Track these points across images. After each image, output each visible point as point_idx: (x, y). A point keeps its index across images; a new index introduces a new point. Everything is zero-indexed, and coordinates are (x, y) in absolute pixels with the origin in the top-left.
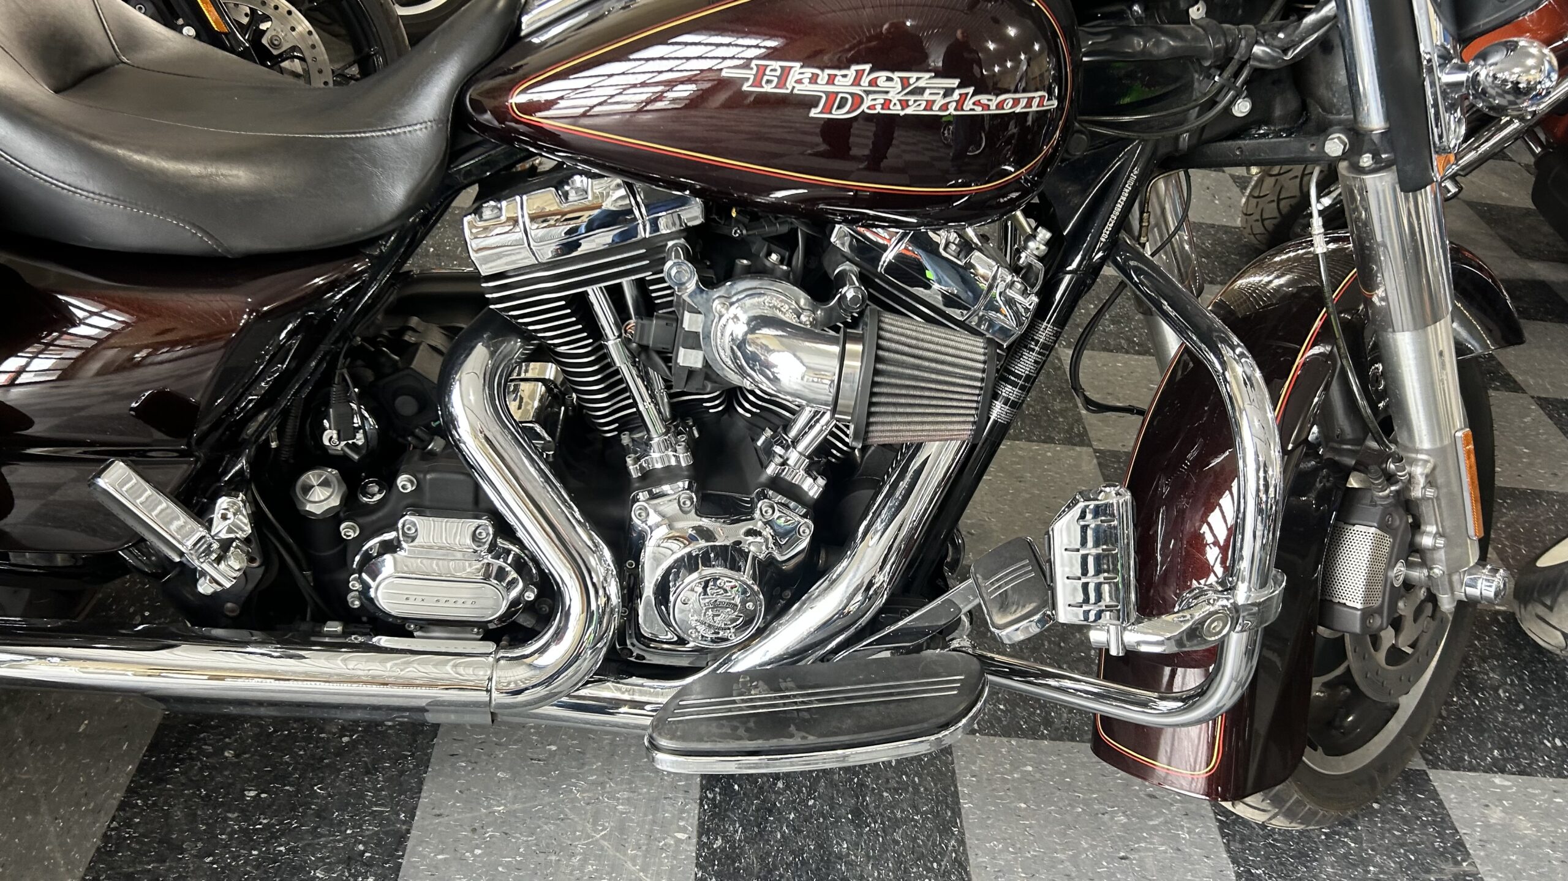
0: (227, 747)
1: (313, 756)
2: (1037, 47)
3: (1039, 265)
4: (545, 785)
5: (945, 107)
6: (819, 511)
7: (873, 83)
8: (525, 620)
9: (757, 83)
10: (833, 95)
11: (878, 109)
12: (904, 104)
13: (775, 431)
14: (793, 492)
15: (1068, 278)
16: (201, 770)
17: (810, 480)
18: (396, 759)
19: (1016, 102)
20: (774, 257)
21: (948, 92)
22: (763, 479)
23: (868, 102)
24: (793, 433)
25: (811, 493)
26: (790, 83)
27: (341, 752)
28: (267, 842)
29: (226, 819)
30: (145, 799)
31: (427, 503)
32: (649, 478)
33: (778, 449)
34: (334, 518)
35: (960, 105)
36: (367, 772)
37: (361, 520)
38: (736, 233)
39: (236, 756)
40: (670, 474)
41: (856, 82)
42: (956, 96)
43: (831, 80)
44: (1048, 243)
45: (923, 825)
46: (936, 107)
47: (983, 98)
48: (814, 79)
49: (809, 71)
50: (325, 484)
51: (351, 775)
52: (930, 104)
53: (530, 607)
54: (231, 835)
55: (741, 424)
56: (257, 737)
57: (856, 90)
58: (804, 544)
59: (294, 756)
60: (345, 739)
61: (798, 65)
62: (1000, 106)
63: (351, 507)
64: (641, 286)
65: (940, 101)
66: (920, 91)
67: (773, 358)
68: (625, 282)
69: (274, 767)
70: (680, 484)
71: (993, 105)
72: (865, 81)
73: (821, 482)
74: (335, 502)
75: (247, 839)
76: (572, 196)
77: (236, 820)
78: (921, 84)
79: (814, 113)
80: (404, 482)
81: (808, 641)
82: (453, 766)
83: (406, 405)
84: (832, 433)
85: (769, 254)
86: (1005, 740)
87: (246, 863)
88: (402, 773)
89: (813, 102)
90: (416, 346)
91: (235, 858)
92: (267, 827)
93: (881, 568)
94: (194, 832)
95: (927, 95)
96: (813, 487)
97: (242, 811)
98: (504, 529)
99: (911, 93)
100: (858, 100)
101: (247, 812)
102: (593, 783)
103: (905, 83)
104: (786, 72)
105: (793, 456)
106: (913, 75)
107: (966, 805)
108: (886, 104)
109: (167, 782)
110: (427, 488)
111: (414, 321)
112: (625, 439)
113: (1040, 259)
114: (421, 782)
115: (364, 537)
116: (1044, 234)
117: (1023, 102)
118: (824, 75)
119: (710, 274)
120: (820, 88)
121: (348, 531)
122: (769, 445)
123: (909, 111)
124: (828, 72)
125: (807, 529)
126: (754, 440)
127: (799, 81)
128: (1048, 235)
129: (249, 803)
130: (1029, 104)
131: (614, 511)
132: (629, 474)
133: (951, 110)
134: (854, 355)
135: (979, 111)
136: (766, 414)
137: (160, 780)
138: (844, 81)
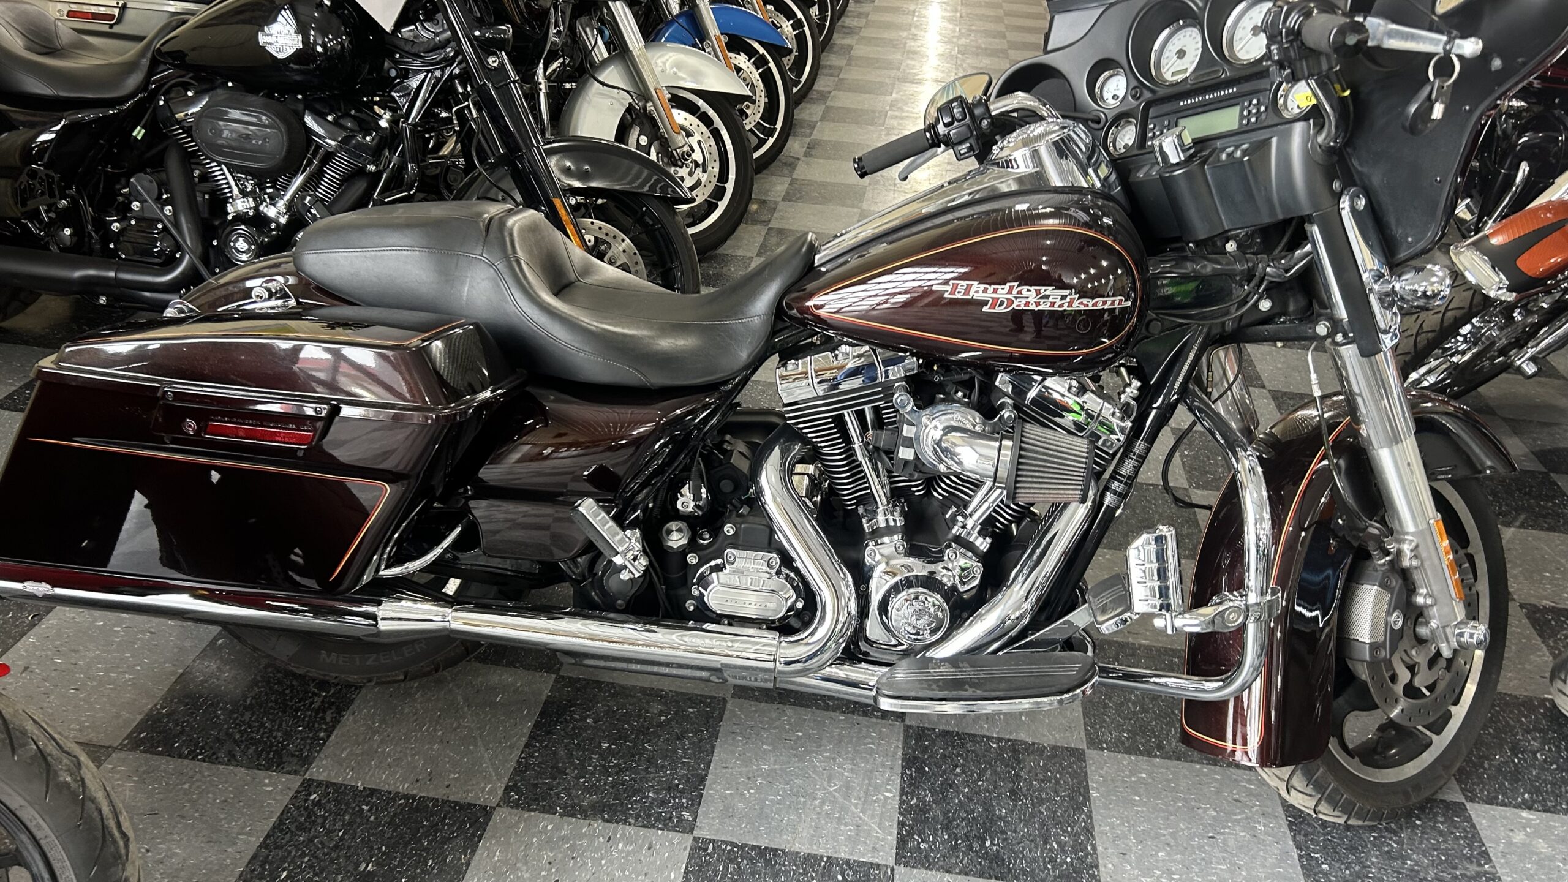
0: (589, 717)
1: (643, 726)
2: (1120, 272)
3: (1133, 402)
4: (795, 756)
5: (1061, 306)
6: (985, 559)
7: (1019, 292)
8: (795, 623)
9: (953, 292)
10: (995, 300)
11: (1022, 307)
12: (1038, 304)
13: (958, 507)
14: (969, 547)
15: (1154, 412)
16: (573, 729)
17: (980, 539)
18: (696, 732)
19: (1105, 303)
20: (960, 394)
21: (1063, 297)
22: (950, 536)
23: (1016, 303)
24: (970, 510)
25: (982, 548)
26: (972, 293)
27: (660, 725)
28: (617, 773)
29: (591, 758)
30: (541, 742)
31: (740, 543)
32: (877, 534)
33: (960, 518)
34: (683, 552)
35: (1070, 304)
36: (678, 739)
37: (700, 553)
38: (936, 379)
39: (595, 722)
40: (889, 531)
41: (1010, 292)
42: (1068, 299)
43: (995, 291)
44: (1139, 389)
45: (1062, 804)
46: (1056, 305)
47: (1085, 301)
48: (985, 291)
49: (983, 286)
50: (679, 530)
51: (668, 739)
52: (1052, 305)
53: (799, 614)
54: (595, 767)
55: (936, 504)
56: (607, 713)
57: (1009, 296)
58: (976, 582)
59: (631, 725)
60: (663, 718)
61: (976, 283)
62: (1095, 305)
63: (693, 545)
64: (877, 411)
65: (1058, 302)
66: (1047, 297)
67: (958, 450)
68: (867, 408)
69: (618, 731)
70: (896, 537)
71: (1090, 305)
72: (1015, 291)
73: (989, 540)
74: (684, 541)
75: (605, 771)
76: (840, 357)
77: (597, 759)
78: (1047, 293)
79: (985, 309)
80: (729, 529)
81: (978, 643)
82: (734, 739)
83: (726, 486)
84: (995, 511)
85: (956, 392)
86: (1126, 756)
87: (605, 784)
88: (701, 740)
89: (985, 303)
90: (732, 451)
91: (599, 781)
92: (616, 765)
93: (1026, 599)
94: (572, 763)
95: (1051, 299)
96: (983, 544)
97: (601, 755)
98: (787, 560)
99: (1041, 298)
100: (1011, 302)
101: (604, 755)
102: (827, 757)
103: (1038, 292)
104: (969, 287)
105: (970, 523)
106: (1043, 288)
107: (1094, 794)
108: (1027, 304)
109: (553, 734)
110: (741, 534)
111: (728, 437)
112: (861, 510)
113: (1134, 399)
114: (713, 747)
115: (702, 562)
116: (1136, 384)
117: (1109, 303)
118: (991, 288)
119: (920, 403)
120: (989, 296)
121: (692, 559)
122: (954, 516)
123: (1040, 308)
124: (993, 286)
125: (978, 569)
126: (944, 514)
127: (977, 292)
128: (1139, 384)
129: (604, 751)
130: (1113, 303)
131: (853, 554)
132: (864, 530)
133: (1065, 307)
134: (1007, 447)
135: (1082, 308)
136: (951, 497)
137: (549, 733)
138: (1003, 292)
